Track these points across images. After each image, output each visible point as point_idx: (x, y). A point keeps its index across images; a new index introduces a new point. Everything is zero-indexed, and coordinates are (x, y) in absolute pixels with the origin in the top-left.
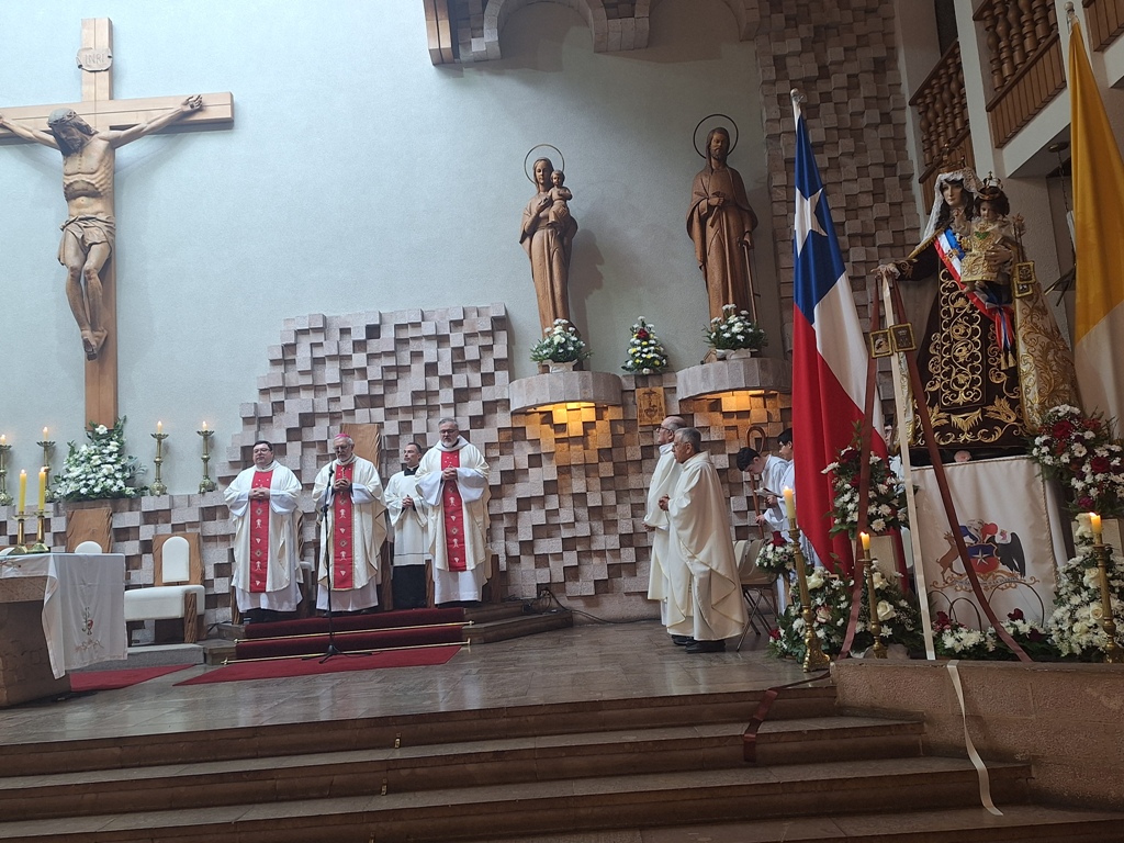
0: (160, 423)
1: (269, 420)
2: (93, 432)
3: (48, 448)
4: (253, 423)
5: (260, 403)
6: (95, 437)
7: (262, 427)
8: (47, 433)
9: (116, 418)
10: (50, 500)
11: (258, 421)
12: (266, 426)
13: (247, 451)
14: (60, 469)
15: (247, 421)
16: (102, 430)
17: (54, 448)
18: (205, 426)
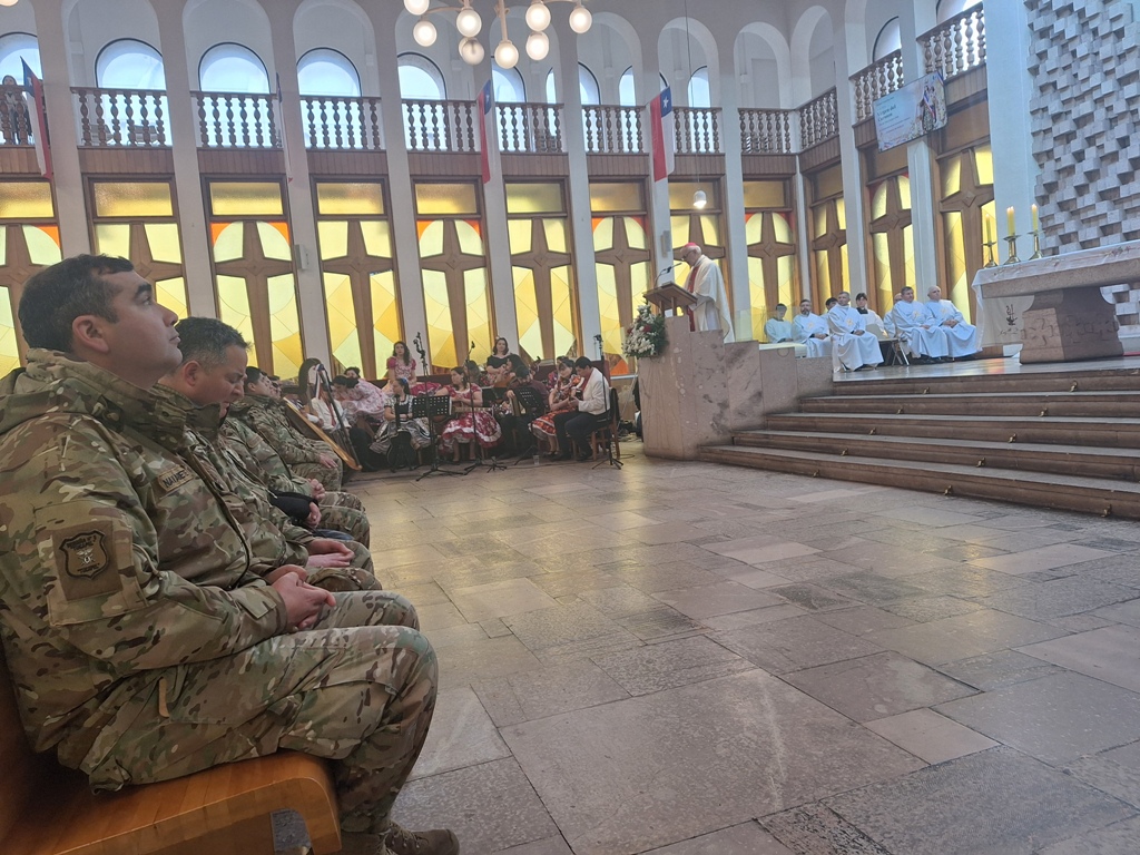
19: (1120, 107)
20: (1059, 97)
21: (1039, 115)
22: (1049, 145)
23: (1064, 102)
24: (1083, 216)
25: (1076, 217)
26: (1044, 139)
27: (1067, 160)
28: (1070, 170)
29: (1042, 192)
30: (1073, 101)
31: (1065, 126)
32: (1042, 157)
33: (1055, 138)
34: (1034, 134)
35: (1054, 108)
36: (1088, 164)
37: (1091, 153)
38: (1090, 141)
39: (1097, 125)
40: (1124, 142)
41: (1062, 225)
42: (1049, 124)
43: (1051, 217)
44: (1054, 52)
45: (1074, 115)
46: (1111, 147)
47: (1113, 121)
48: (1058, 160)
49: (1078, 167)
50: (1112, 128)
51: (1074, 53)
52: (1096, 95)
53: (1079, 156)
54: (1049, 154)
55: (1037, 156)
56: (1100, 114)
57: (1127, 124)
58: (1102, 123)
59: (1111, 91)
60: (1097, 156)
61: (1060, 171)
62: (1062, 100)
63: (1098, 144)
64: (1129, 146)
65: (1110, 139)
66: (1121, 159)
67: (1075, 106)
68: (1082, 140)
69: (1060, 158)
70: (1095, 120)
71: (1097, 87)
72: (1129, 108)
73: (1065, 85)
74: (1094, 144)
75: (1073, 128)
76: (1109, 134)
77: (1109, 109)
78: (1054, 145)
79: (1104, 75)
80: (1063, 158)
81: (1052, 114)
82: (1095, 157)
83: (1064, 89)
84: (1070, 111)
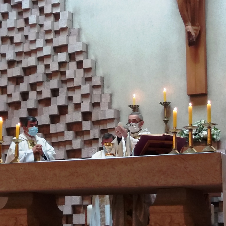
19: (55, 67)
20: (14, 49)
22: (4, 82)
23: (18, 54)
26: (1, 77)
27: (16, 97)
30: (23, 55)
31: (16, 71)
33: (10, 79)
35: (10, 56)
36: (30, 103)
37: (32, 95)
38: (33, 86)
39: (38, 76)
40: (55, 92)
44: (13, 15)
45: (23, 65)
46: (47, 94)
48: (10, 95)
49: (23, 103)
50: (48, 80)
51: (26, 20)
52: (40, 54)
53: (25, 96)
56: (41, 69)
57: (58, 80)
58: (42, 75)
59: (49, 54)
60: (37, 98)
61: (10, 105)
62: (16, 51)
63: (38, 90)
64: (58, 96)
65: (46, 88)
66: (52, 104)
67: (24, 58)
68: (28, 84)
69: (11, 94)
70: (37, 72)
71: (41, 49)
72: (60, 70)
73: (19, 41)
74: (35, 90)
75: (22, 74)
76: (45, 85)
77: (47, 66)
78: (8, 84)
79: (45, 41)
80: (14, 95)
81: (8, 60)
82: (35, 99)
83: (18, 44)
84: (21, 61)
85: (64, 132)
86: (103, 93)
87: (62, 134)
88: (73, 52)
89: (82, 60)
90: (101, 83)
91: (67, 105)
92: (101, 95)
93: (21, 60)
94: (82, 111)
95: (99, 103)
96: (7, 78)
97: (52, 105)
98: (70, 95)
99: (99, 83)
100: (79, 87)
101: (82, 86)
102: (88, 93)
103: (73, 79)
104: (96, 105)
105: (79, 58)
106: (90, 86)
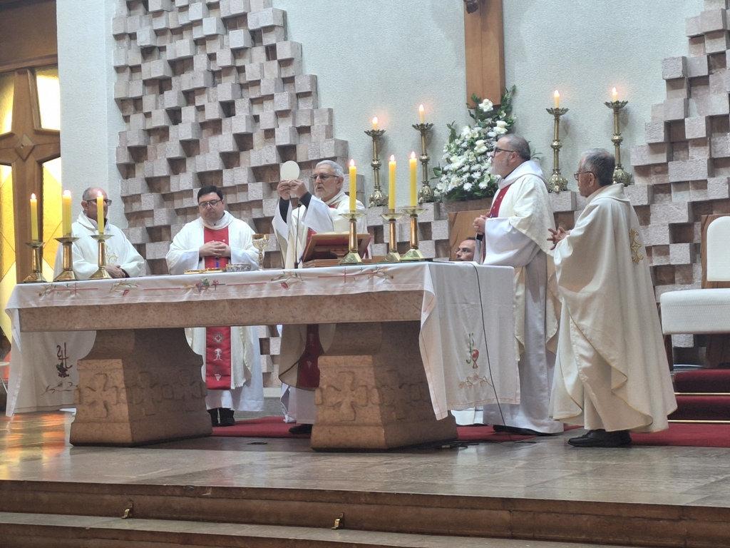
0: (556, 94)
1: (703, 81)
2: (477, 109)
3: (425, 131)
4: (681, 87)
5: (690, 56)
6: (479, 116)
7: (694, 92)
8: (423, 112)
9: (503, 90)
10: (431, 199)
11: (689, 84)
12: (700, 91)
13: (674, 128)
14: (440, 158)
15: (672, 84)
16: (486, 105)
17: (432, 132)
18: (615, 95)
19: (224, 59)
20: (151, 24)
21: (125, 42)
22: (136, 90)
23: (159, 33)
24: (178, 204)
25: (168, 203)
26: (131, 80)
27: (159, 120)
28: (162, 133)
29: (125, 159)
30: (169, 35)
31: (156, 68)
32: (128, 105)
33: (146, 83)
34: (119, 69)
35: (145, 38)
36: (184, 131)
37: (189, 114)
38: (189, 96)
39: (197, 76)
40: (228, 109)
41: (150, 213)
42: (136, 59)
43: (136, 198)
45: (169, 55)
46: (213, 112)
47: (217, 75)
48: (148, 115)
49: (173, 129)
50: (214, 85)
52: (198, 33)
53: (175, 116)
54: (137, 102)
55: (122, 103)
56: (201, 62)
57: (233, 85)
58: (202, 76)
59: (214, 32)
60: (196, 120)
61: (150, 132)
62: (155, 29)
63: (198, 104)
64: (234, 115)
65: (212, 99)
66: (225, 131)
67: (171, 42)
68: (178, 93)
69: (150, 113)
70: (195, 69)
71: (198, 23)
72: (235, 63)
73: (159, 8)
74: (193, 103)
75: (169, 74)
76: (211, 93)
77: (212, 57)
78: (144, 92)
79: (206, 7)
80: (155, 113)
81: (141, 46)
82: (194, 121)
83: (158, 14)
84: (165, 47)
85: (247, 184)
86: (316, 106)
87: (244, 188)
88: (258, 27)
89: (274, 42)
90: (312, 88)
91: (250, 131)
92: (312, 111)
93: (164, 45)
94: (278, 144)
95: (309, 127)
96: (142, 82)
97: (223, 133)
98: (256, 113)
99: (307, 88)
100: (271, 97)
101: (275, 94)
102: (288, 108)
103: (259, 81)
104: (303, 130)
105: (269, 39)
106: (291, 95)
